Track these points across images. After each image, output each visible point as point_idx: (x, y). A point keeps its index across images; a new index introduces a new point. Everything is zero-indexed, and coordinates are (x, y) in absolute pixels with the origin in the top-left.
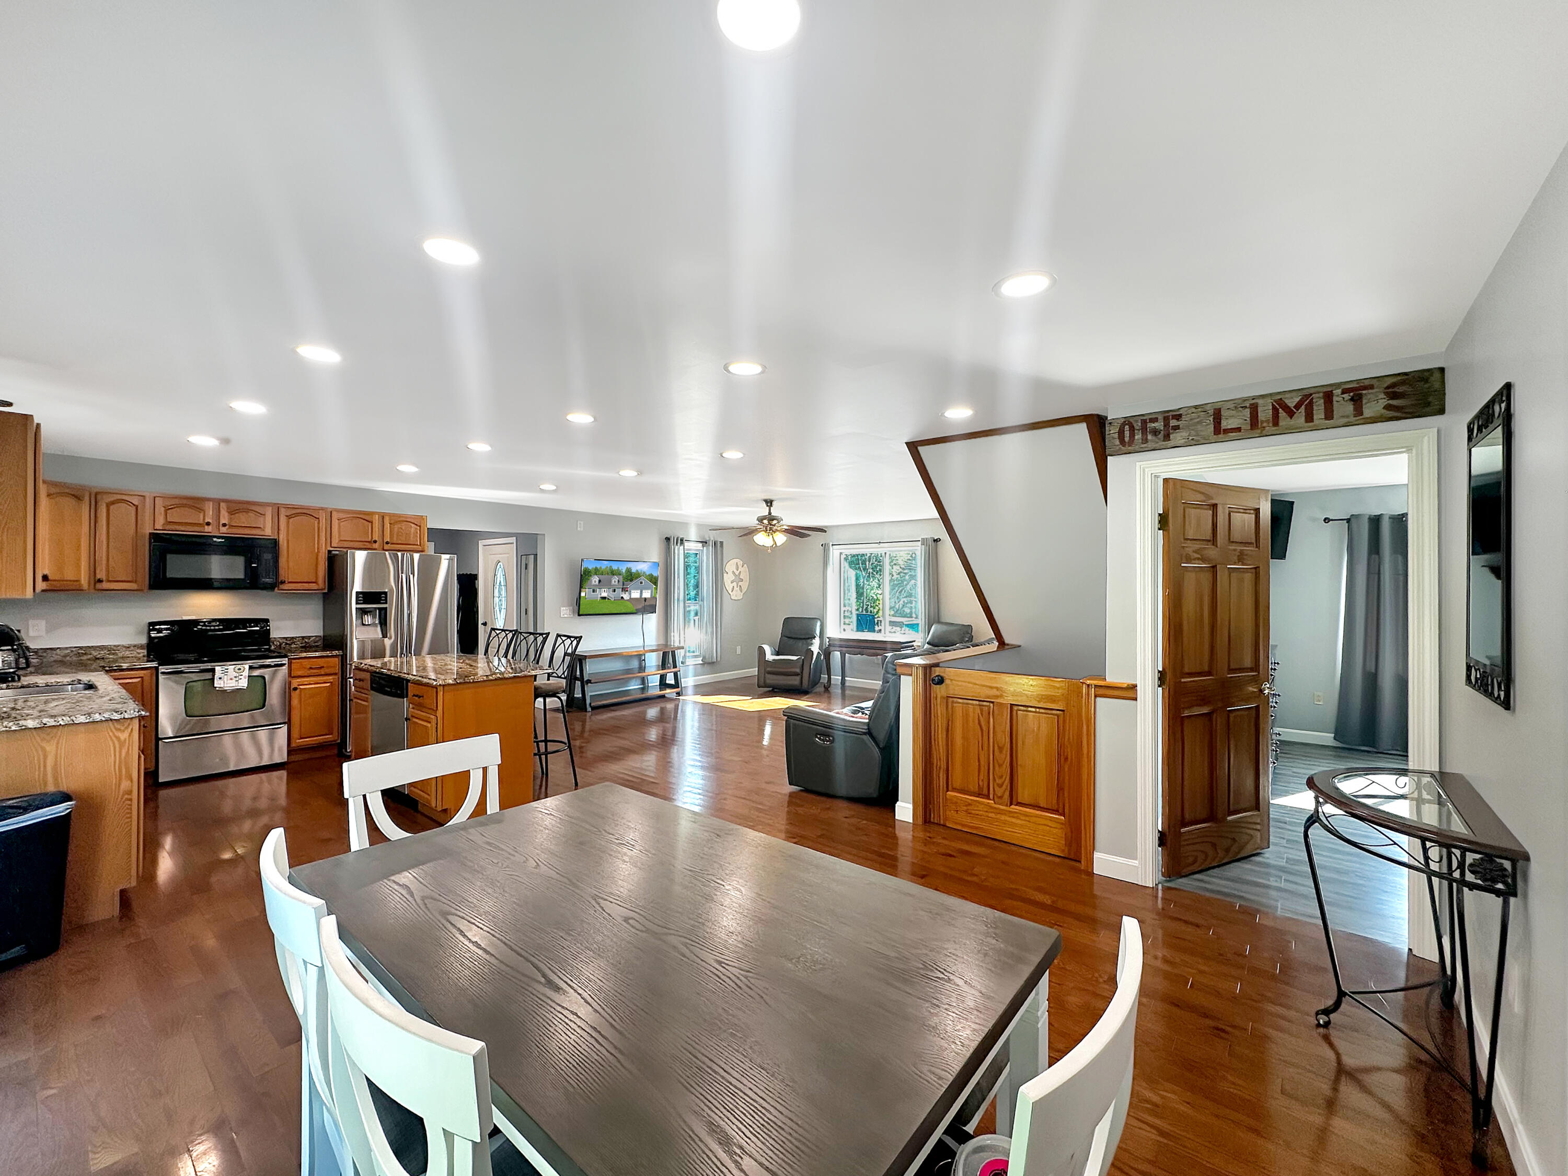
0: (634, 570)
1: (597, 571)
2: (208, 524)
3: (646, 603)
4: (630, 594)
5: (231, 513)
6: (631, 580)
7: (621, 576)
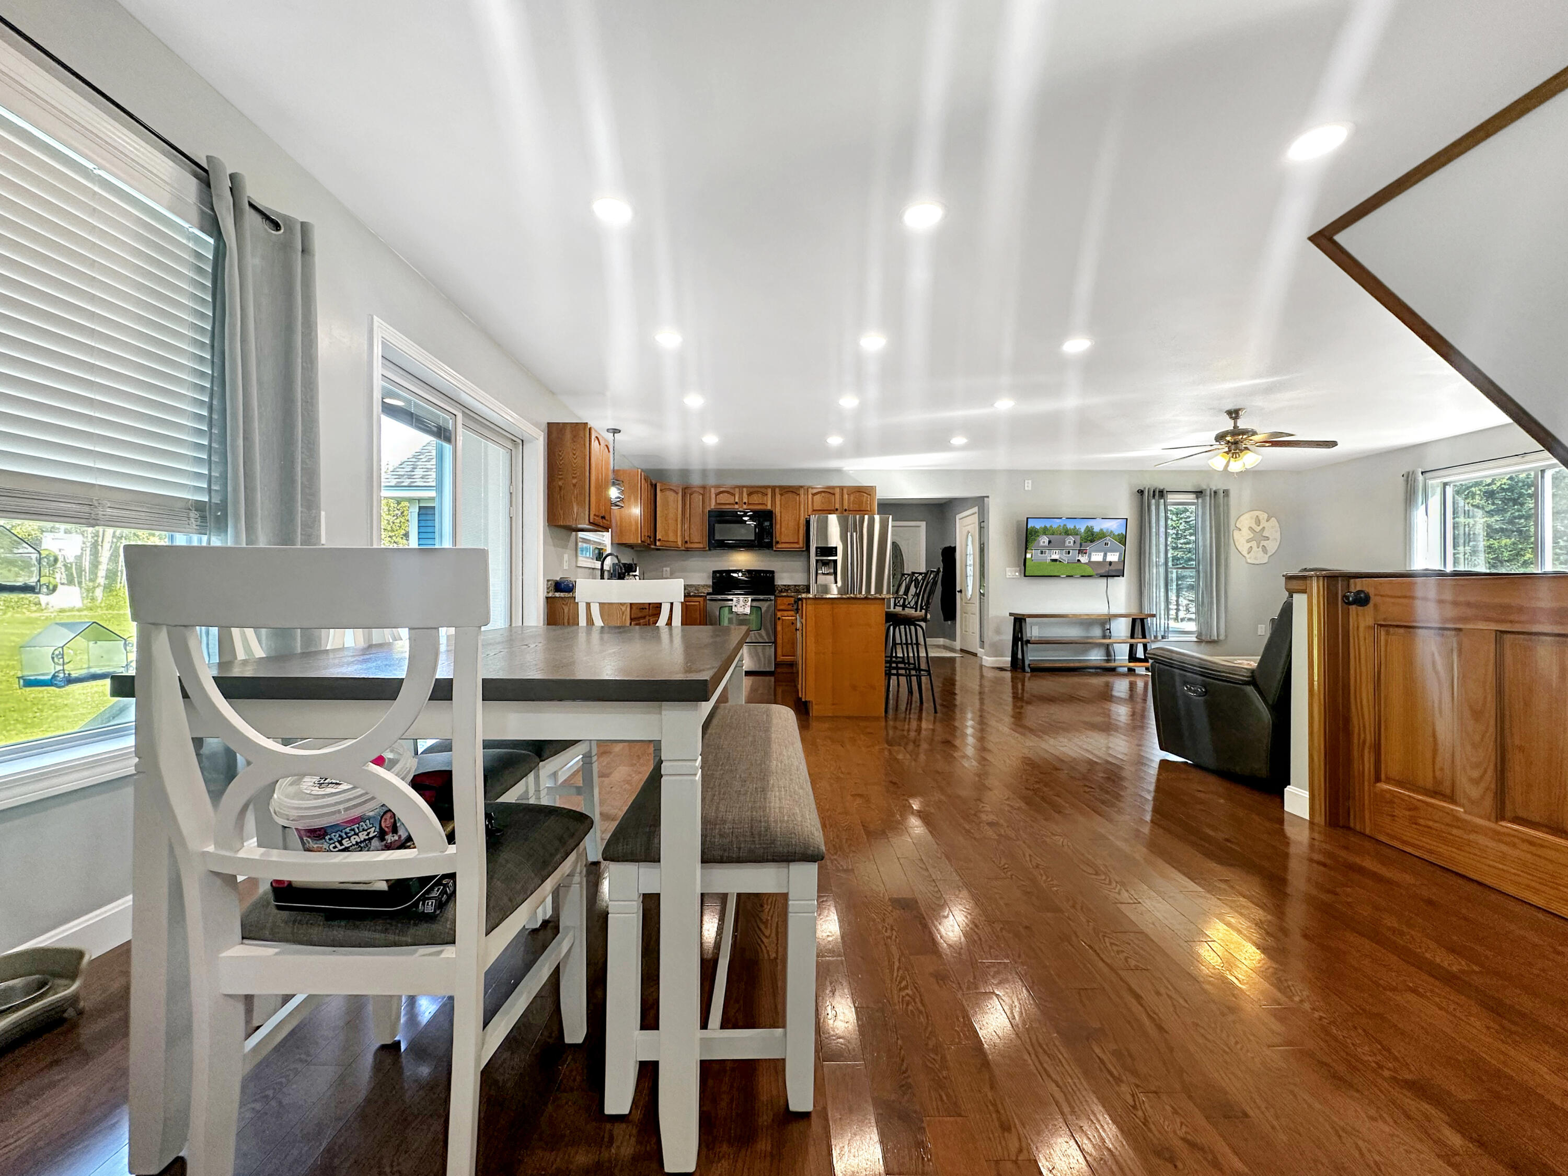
0: (1096, 529)
1: (1045, 531)
2: (737, 503)
3: (1111, 568)
4: (1090, 557)
5: (749, 494)
6: (1092, 541)
7: (1079, 537)
